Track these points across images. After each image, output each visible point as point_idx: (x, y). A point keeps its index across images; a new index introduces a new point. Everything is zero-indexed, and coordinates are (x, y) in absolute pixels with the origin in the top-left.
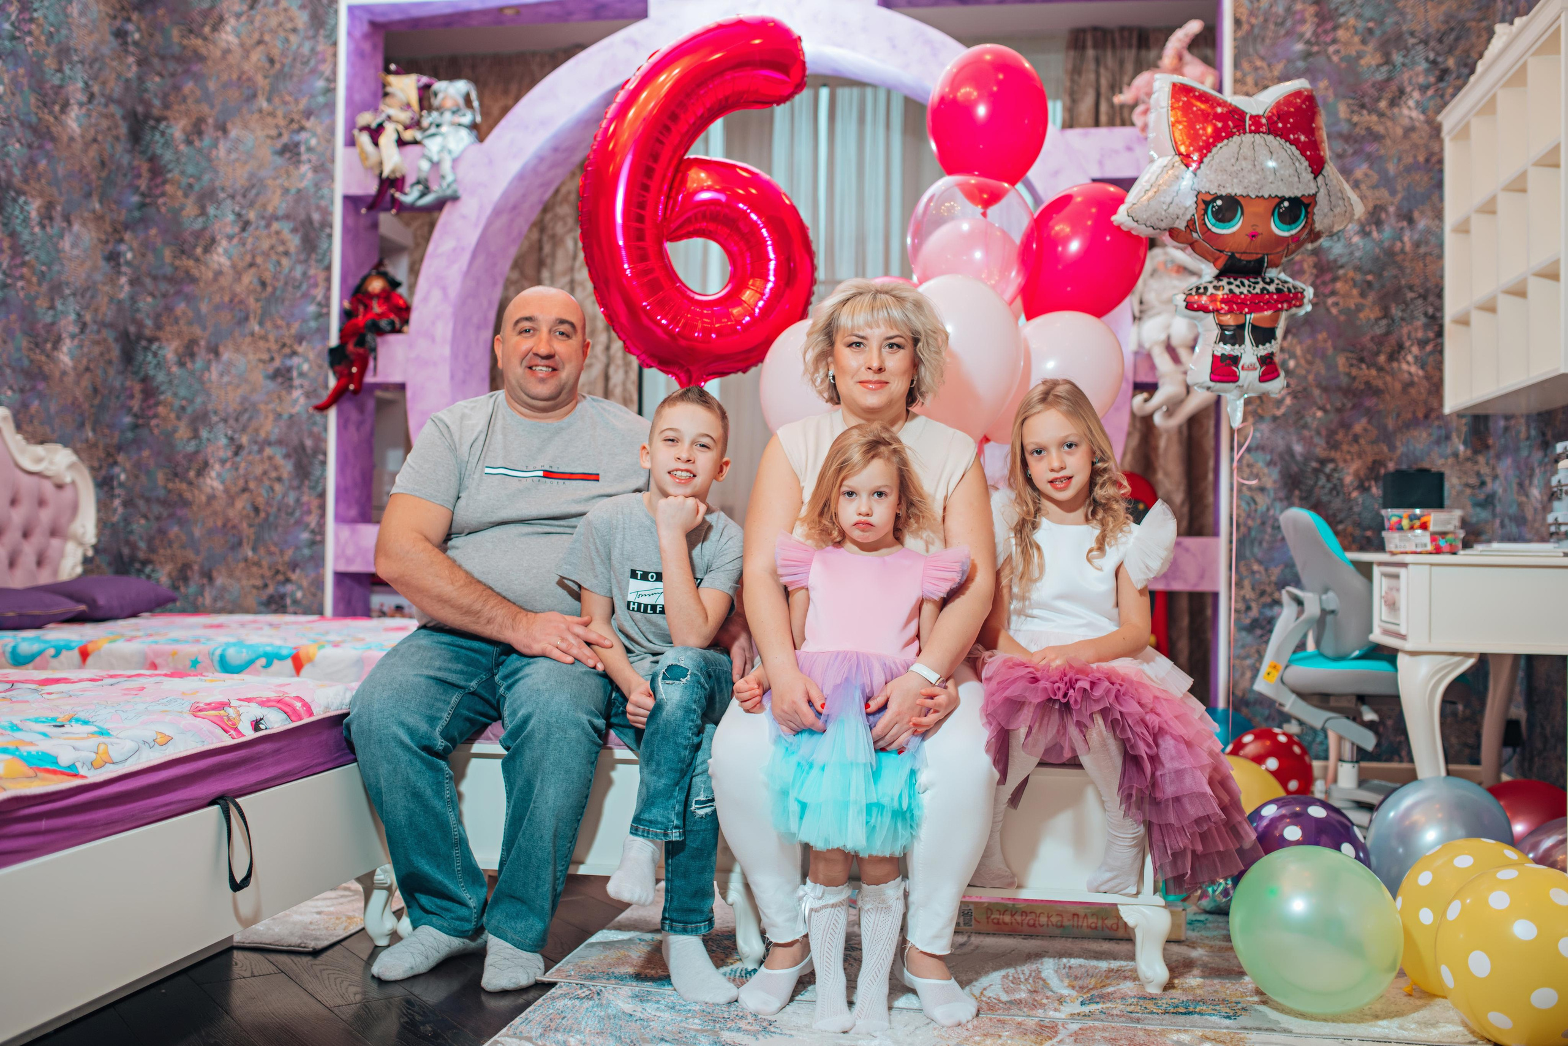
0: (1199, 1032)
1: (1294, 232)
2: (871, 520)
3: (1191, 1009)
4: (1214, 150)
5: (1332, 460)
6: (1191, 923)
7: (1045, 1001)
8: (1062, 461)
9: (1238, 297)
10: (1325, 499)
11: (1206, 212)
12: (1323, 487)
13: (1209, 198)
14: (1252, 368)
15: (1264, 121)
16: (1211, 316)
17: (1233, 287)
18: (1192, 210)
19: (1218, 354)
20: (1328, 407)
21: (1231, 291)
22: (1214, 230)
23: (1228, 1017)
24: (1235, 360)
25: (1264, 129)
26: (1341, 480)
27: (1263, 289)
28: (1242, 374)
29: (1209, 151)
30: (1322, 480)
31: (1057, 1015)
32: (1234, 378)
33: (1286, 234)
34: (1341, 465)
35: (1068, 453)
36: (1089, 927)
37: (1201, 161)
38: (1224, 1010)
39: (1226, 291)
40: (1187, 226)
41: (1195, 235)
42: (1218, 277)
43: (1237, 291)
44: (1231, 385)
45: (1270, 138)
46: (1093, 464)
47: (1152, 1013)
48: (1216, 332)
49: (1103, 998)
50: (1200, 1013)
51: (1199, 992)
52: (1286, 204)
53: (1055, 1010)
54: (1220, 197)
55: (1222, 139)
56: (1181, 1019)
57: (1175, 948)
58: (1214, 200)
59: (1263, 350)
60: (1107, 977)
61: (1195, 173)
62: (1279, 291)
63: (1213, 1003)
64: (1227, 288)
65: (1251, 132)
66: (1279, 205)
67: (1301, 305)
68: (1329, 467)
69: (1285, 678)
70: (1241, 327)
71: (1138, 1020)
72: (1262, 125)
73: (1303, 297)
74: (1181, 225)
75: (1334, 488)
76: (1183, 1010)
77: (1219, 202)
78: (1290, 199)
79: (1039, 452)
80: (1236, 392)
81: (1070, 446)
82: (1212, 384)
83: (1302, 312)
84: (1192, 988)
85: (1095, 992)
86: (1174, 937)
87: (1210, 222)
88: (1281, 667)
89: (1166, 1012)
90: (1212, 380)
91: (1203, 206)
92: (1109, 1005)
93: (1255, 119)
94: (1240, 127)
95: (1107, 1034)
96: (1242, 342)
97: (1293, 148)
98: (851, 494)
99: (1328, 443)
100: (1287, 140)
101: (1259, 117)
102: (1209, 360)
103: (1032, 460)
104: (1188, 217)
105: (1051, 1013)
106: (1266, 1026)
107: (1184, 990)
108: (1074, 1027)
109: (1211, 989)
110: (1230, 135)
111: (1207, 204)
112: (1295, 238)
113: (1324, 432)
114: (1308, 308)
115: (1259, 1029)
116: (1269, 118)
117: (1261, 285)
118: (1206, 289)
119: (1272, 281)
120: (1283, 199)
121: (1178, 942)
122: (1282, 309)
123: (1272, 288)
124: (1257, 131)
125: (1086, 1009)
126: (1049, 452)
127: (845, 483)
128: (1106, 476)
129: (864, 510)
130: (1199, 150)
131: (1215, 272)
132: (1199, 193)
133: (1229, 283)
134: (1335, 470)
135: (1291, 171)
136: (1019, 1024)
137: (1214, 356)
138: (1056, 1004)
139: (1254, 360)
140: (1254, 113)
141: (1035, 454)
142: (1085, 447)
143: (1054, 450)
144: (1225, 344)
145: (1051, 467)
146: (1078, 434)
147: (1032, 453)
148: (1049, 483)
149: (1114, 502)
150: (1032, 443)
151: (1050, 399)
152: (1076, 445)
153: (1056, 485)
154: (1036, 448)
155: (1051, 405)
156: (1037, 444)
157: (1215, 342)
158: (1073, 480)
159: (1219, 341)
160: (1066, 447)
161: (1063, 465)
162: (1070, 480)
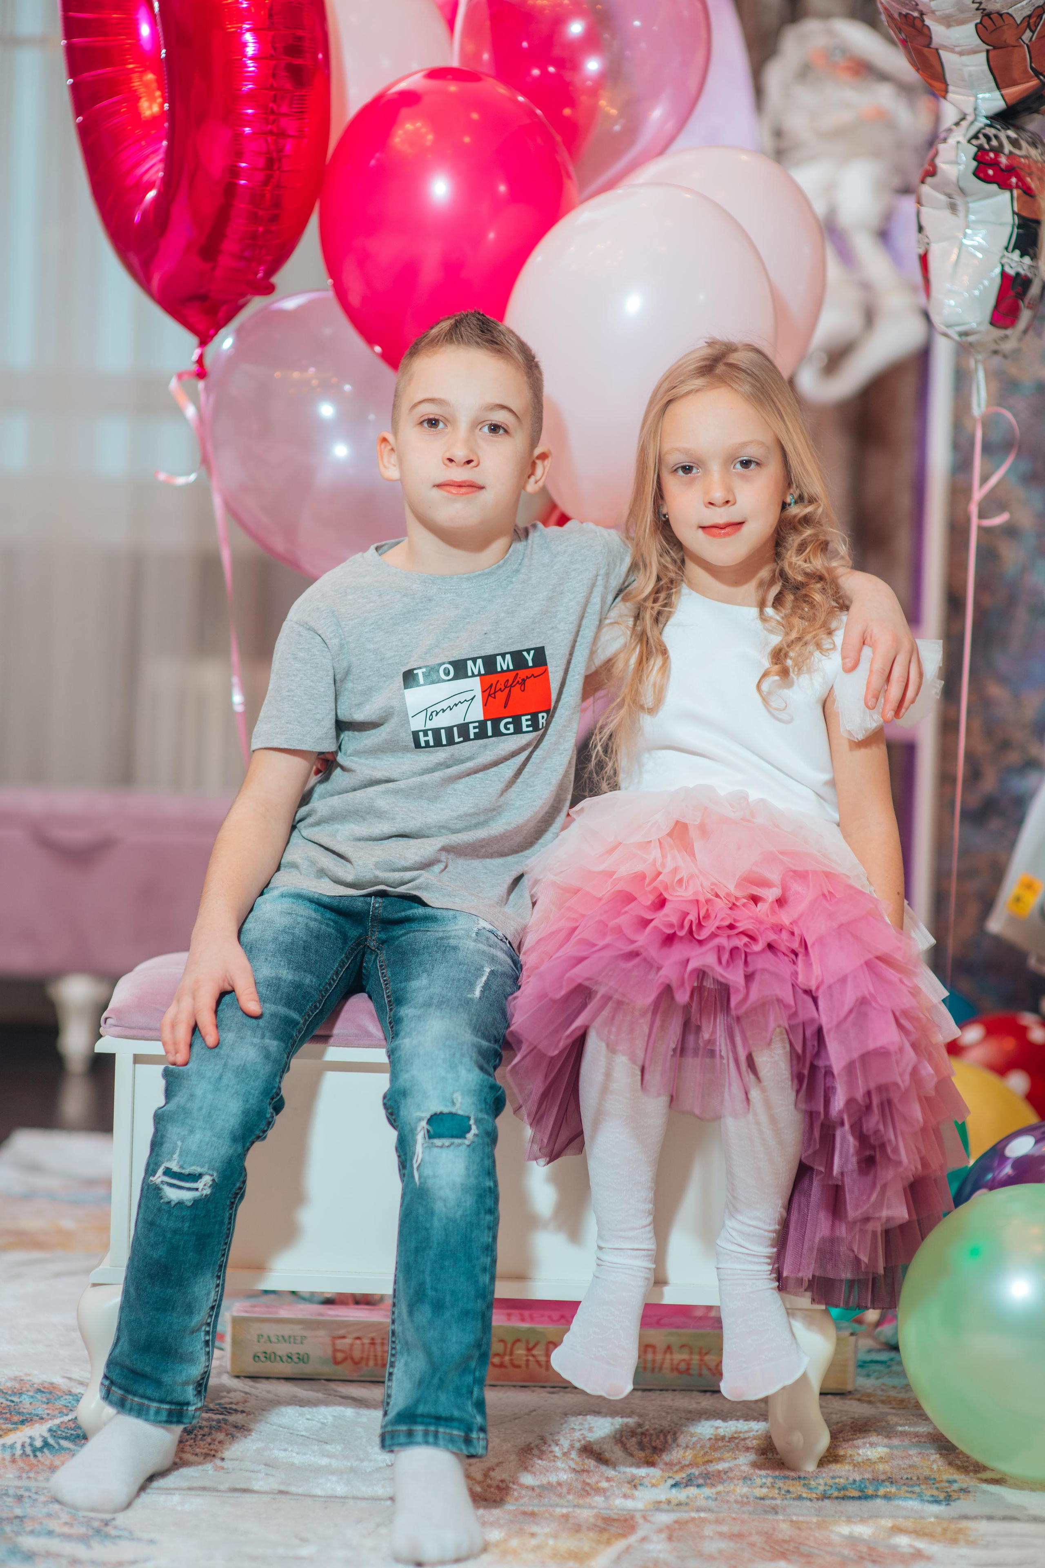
0: (889, 1523)
3: (870, 1491)
6: (862, 1365)
7: (604, 1484)
8: (729, 490)
16: (1007, 195)
19: (1011, 269)
23: (937, 1502)
31: (629, 1504)
35: (742, 477)
36: (675, 1369)
38: (928, 1493)
46: (784, 506)
47: (800, 1498)
48: (1011, 227)
49: (711, 1479)
50: (887, 1497)
51: (881, 1467)
53: (625, 1496)
56: (852, 1507)
57: (836, 1403)
60: (714, 1448)
63: (909, 1482)
71: (775, 1510)
76: (856, 1494)
79: (687, 469)
81: (746, 464)
84: (869, 1462)
85: (696, 1471)
86: (833, 1386)
88: (1041, 884)
89: (824, 1497)
90: (992, 322)
92: (720, 1488)
95: (724, 1529)
102: (993, 285)
103: (673, 485)
105: (619, 1502)
106: (1001, 1512)
107: (856, 1465)
108: (665, 1518)
109: (904, 1463)
115: (990, 1518)
121: (841, 1394)
125: (680, 1495)
126: (707, 471)
128: (808, 532)
136: (566, 1517)
137: (1004, 274)
138: (626, 1489)
141: (680, 473)
142: (772, 470)
143: (715, 468)
144: (1022, 256)
145: (707, 500)
146: (762, 444)
147: (676, 470)
148: (700, 531)
149: (819, 586)
150: (678, 450)
151: (720, 369)
152: (758, 464)
153: (714, 536)
154: (684, 460)
155: (722, 380)
156: (687, 452)
157: (1007, 248)
158: (745, 529)
159: (1014, 248)
160: (738, 466)
161: (731, 499)
162: (739, 529)
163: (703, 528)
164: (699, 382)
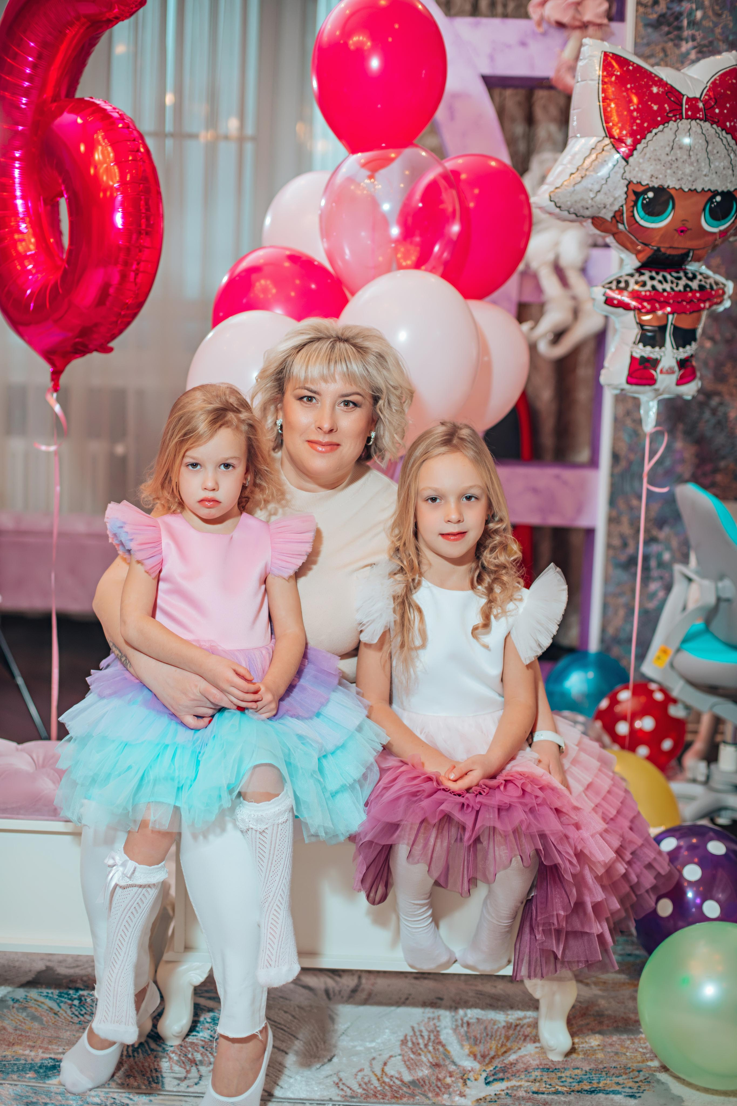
1: (722, 228)
2: (218, 495)
3: (595, 1084)
4: (649, 136)
5: (718, 394)
9: (661, 294)
10: (708, 433)
11: (635, 204)
12: (707, 421)
13: (640, 189)
14: (671, 371)
15: (701, 105)
16: (631, 314)
17: (655, 283)
18: (622, 201)
19: (637, 355)
20: (718, 337)
21: (653, 287)
22: (642, 223)
24: (655, 363)
25: (700, 115)
26: (726, 415)
27: (686, 286)
28: (660, 377)
29: (644, 137)
30: (707, 414)
32: (651, 381)
33: (715, 230)
34: (727, 398)
35: (467, 506)
37: (633, 149)
39: (648, 287)
40: (614, 217)
41: (621, 226)
42: (639, 270)
43: (660, 287)
44: (647, 388)
45: (707, 125)
46: (486, 523)
48: (635, 332)
52: (718, 198)
54: (652, 189)
55: (656, 125)
58: (645, 192)
59: (683, 353)
61: (626, 158)
62: (701, 288)
63: (616, 1072)
64: (649, 283)
65: (687, 117)
66: (711, 200)
67: (720, 303)
68: (715, 401)
69: (676, 664)
70: (663, 329)
72: (699, 110)
73: (724, 293)
74: (608, 216)
75: (719, 423)
77: (651, 195)
78: (722, 194)
79: (434, 500)
80: (651, 394)
81: (469, 498)
82: (627, 387)
83: (721, 308)
87: (639, 216)
88: (671, 651)
89: (571, 1091)
90: (628, 382)
91: (633, 197)
93: (692, 101)
94: (676, 114)
96: (662, 345)
97: (729, 137)
98: (194, 465)
99: (715, 375)
100: (724, 128)
101: (696, 99)
102: (627, 361)
103: (424, 508)
104: (616, 208)
110: (666, 121)
111: (637, 195)
112: (723, 234)
113: (712, 363)
114: (727, 304)
116: (706, 102)
117: (683, 281)
118: (627, 283)
119: (694, 277)
120: (716, 193)
122: (704, 308)
123: (694, 285)
124: (693, 118)
126: (446, 502)
127: (188, 453)
128: (497, 539)
129: (210, 484)
130: (632, 134)
131: (637, 264)
132: (630, 182)
133: (652, 278)
134: (721, 404)
135: (726, 163)
137: (633, 358)
138: (460, 1085)
139: (674, 364)
140: (691, 96)
141: (430, 501)
142: (483, 501)
143: (452, 501)
144: (644, 346)
145: (447, 519)
146: (479, 487)
147: (427, 500)
148: (440, 537)
149: (504, 571)
150: (430, 488)
151: (455, 441)
152: (476, 498)
153: (449, 539)
154: (433, 494)
155: (456, 448)
156: (436, 490)
157: (634, 343)
158: (467, 535)
159: (639, 342)
160: (464, 499)
161: (462, 520)
162: (464, 536)
163: (442, 535)
164: (443, 449)
